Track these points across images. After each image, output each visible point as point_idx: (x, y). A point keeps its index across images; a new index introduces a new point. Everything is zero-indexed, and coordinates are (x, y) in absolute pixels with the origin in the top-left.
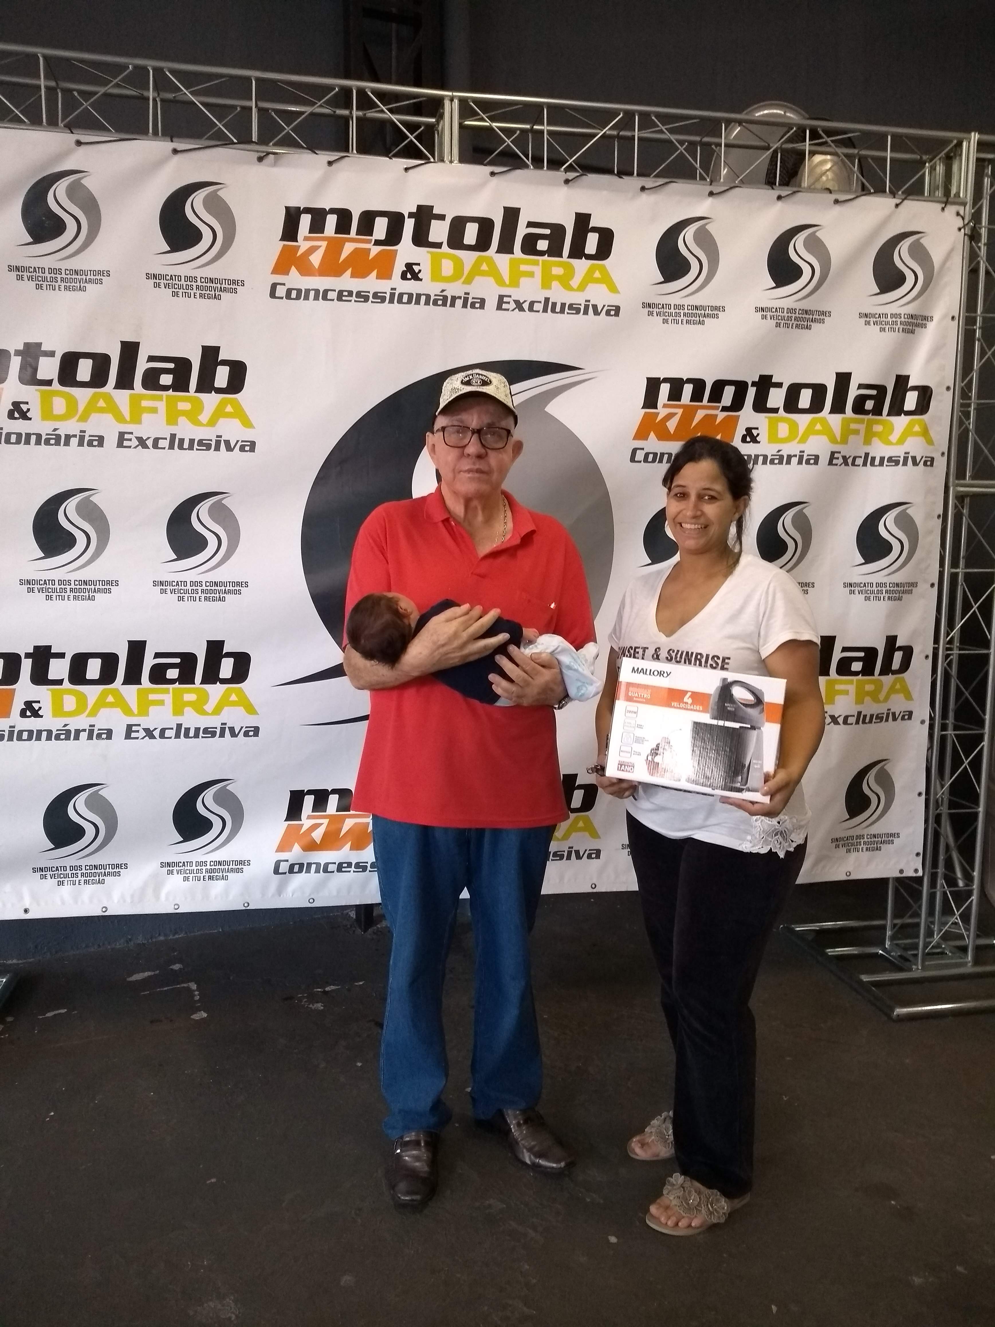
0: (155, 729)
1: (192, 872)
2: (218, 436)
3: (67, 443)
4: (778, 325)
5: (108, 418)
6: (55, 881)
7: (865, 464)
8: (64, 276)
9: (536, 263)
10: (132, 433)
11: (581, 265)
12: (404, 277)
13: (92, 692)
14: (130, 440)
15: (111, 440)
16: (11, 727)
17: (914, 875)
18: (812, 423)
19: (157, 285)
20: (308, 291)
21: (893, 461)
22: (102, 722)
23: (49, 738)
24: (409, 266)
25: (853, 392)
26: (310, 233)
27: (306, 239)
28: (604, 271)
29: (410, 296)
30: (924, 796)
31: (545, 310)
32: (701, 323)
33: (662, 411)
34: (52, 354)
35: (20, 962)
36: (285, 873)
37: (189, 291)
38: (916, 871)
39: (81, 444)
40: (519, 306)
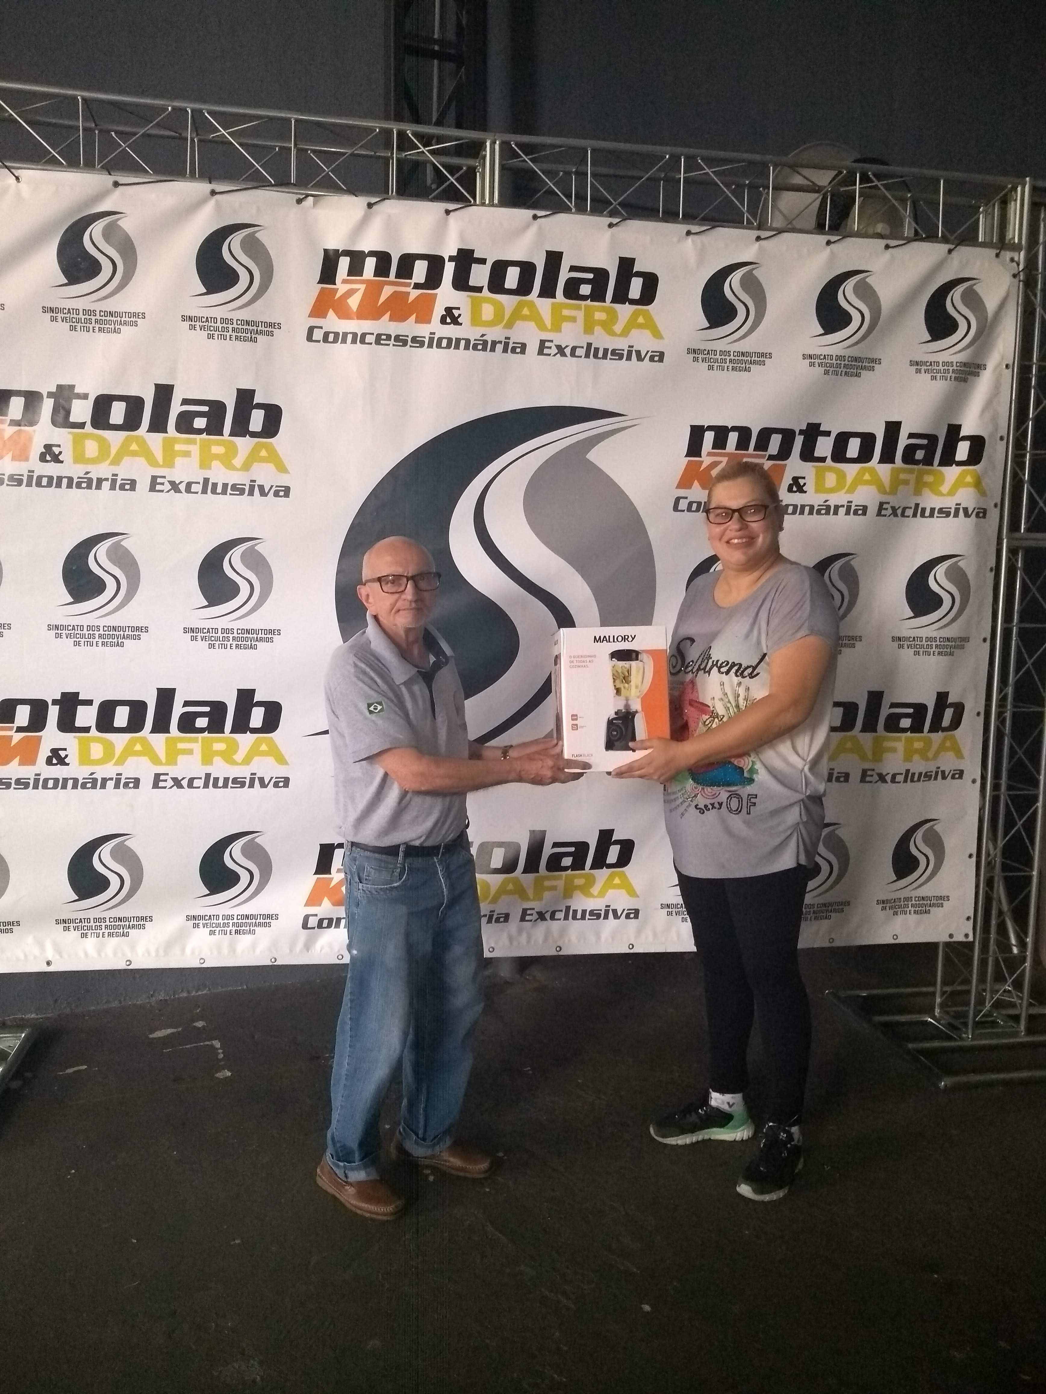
0: (184, 778)
1: (218, 925)
2: (252, 481)
3: (99, 487)
4: (826, 373)
5: (142, 461)
6: (77, 934)
7: (915, 515)
8: (98, 317)
9: (579, 308)
10: (164, 477)
11: (625, 310)
12: (443, 321)
13: (120, 740)
14: (163, 484)
15: (143, 484)
16: (36, 775)
17: (964, 940)
18: (861, 473)
19: (193, 328)
20: (345, 335)
21: (944, 512)
22: (129, 770)
23: (75, 787)
24: (449, 310)
25: (903, 441)
26: (348, 276)
27: (344, 281)
28: (648, 317)
29: (450, 340)
30: (974, 859)
31: (587, 356)
32: (747, 370)
33: (706, 460)
34: (85, 397)
35: (40, 1016)
36: (314, 928)
37: (225, 333)
38: (967, 936)
39: (113, 487)
40: (561, 351)
